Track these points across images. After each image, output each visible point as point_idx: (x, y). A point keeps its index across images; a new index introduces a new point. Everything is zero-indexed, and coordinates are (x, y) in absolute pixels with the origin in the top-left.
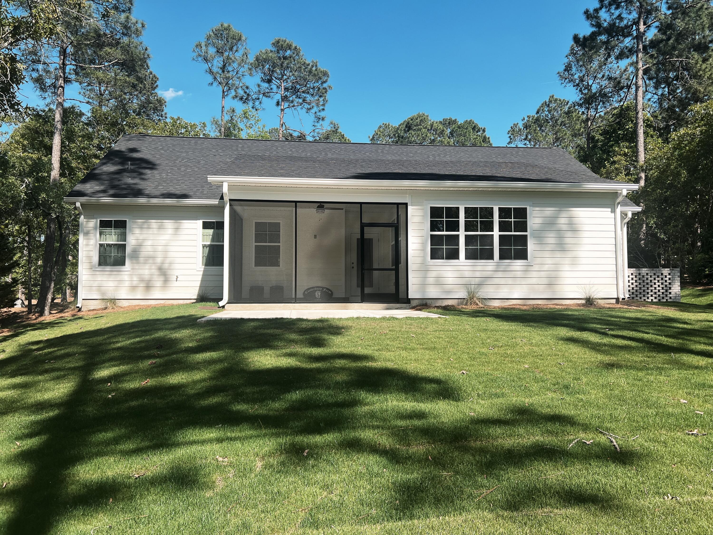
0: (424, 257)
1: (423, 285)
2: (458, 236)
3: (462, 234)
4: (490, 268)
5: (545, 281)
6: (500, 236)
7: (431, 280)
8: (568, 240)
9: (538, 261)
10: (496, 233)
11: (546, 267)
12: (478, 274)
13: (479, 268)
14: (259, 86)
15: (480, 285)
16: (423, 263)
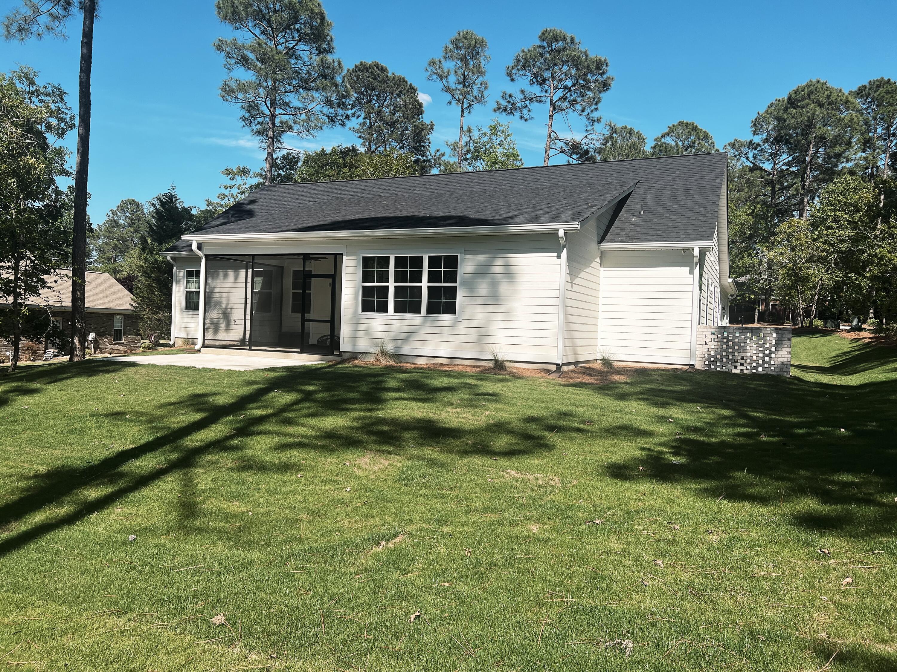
0: (356, 309)
1: (354, 339)
2: (388, 287)
3: (391, 285)
4: (418, 323)
5: (473, 339)
6: (429, 287)
7: (361, 334)
8: (503, 293)
9: (466, 316)
10: (425, 284)
11: (475, 324)
12: (405, 329)
13: (406, 322)
14: (522, 92)
15: (406, 340)
16: (354, 315)
